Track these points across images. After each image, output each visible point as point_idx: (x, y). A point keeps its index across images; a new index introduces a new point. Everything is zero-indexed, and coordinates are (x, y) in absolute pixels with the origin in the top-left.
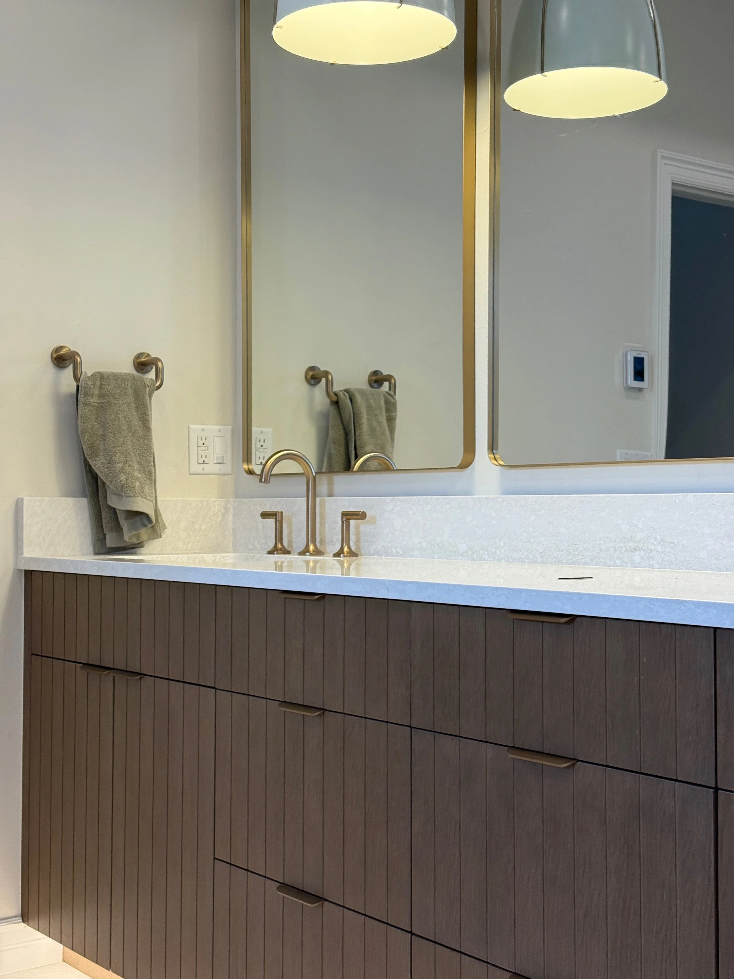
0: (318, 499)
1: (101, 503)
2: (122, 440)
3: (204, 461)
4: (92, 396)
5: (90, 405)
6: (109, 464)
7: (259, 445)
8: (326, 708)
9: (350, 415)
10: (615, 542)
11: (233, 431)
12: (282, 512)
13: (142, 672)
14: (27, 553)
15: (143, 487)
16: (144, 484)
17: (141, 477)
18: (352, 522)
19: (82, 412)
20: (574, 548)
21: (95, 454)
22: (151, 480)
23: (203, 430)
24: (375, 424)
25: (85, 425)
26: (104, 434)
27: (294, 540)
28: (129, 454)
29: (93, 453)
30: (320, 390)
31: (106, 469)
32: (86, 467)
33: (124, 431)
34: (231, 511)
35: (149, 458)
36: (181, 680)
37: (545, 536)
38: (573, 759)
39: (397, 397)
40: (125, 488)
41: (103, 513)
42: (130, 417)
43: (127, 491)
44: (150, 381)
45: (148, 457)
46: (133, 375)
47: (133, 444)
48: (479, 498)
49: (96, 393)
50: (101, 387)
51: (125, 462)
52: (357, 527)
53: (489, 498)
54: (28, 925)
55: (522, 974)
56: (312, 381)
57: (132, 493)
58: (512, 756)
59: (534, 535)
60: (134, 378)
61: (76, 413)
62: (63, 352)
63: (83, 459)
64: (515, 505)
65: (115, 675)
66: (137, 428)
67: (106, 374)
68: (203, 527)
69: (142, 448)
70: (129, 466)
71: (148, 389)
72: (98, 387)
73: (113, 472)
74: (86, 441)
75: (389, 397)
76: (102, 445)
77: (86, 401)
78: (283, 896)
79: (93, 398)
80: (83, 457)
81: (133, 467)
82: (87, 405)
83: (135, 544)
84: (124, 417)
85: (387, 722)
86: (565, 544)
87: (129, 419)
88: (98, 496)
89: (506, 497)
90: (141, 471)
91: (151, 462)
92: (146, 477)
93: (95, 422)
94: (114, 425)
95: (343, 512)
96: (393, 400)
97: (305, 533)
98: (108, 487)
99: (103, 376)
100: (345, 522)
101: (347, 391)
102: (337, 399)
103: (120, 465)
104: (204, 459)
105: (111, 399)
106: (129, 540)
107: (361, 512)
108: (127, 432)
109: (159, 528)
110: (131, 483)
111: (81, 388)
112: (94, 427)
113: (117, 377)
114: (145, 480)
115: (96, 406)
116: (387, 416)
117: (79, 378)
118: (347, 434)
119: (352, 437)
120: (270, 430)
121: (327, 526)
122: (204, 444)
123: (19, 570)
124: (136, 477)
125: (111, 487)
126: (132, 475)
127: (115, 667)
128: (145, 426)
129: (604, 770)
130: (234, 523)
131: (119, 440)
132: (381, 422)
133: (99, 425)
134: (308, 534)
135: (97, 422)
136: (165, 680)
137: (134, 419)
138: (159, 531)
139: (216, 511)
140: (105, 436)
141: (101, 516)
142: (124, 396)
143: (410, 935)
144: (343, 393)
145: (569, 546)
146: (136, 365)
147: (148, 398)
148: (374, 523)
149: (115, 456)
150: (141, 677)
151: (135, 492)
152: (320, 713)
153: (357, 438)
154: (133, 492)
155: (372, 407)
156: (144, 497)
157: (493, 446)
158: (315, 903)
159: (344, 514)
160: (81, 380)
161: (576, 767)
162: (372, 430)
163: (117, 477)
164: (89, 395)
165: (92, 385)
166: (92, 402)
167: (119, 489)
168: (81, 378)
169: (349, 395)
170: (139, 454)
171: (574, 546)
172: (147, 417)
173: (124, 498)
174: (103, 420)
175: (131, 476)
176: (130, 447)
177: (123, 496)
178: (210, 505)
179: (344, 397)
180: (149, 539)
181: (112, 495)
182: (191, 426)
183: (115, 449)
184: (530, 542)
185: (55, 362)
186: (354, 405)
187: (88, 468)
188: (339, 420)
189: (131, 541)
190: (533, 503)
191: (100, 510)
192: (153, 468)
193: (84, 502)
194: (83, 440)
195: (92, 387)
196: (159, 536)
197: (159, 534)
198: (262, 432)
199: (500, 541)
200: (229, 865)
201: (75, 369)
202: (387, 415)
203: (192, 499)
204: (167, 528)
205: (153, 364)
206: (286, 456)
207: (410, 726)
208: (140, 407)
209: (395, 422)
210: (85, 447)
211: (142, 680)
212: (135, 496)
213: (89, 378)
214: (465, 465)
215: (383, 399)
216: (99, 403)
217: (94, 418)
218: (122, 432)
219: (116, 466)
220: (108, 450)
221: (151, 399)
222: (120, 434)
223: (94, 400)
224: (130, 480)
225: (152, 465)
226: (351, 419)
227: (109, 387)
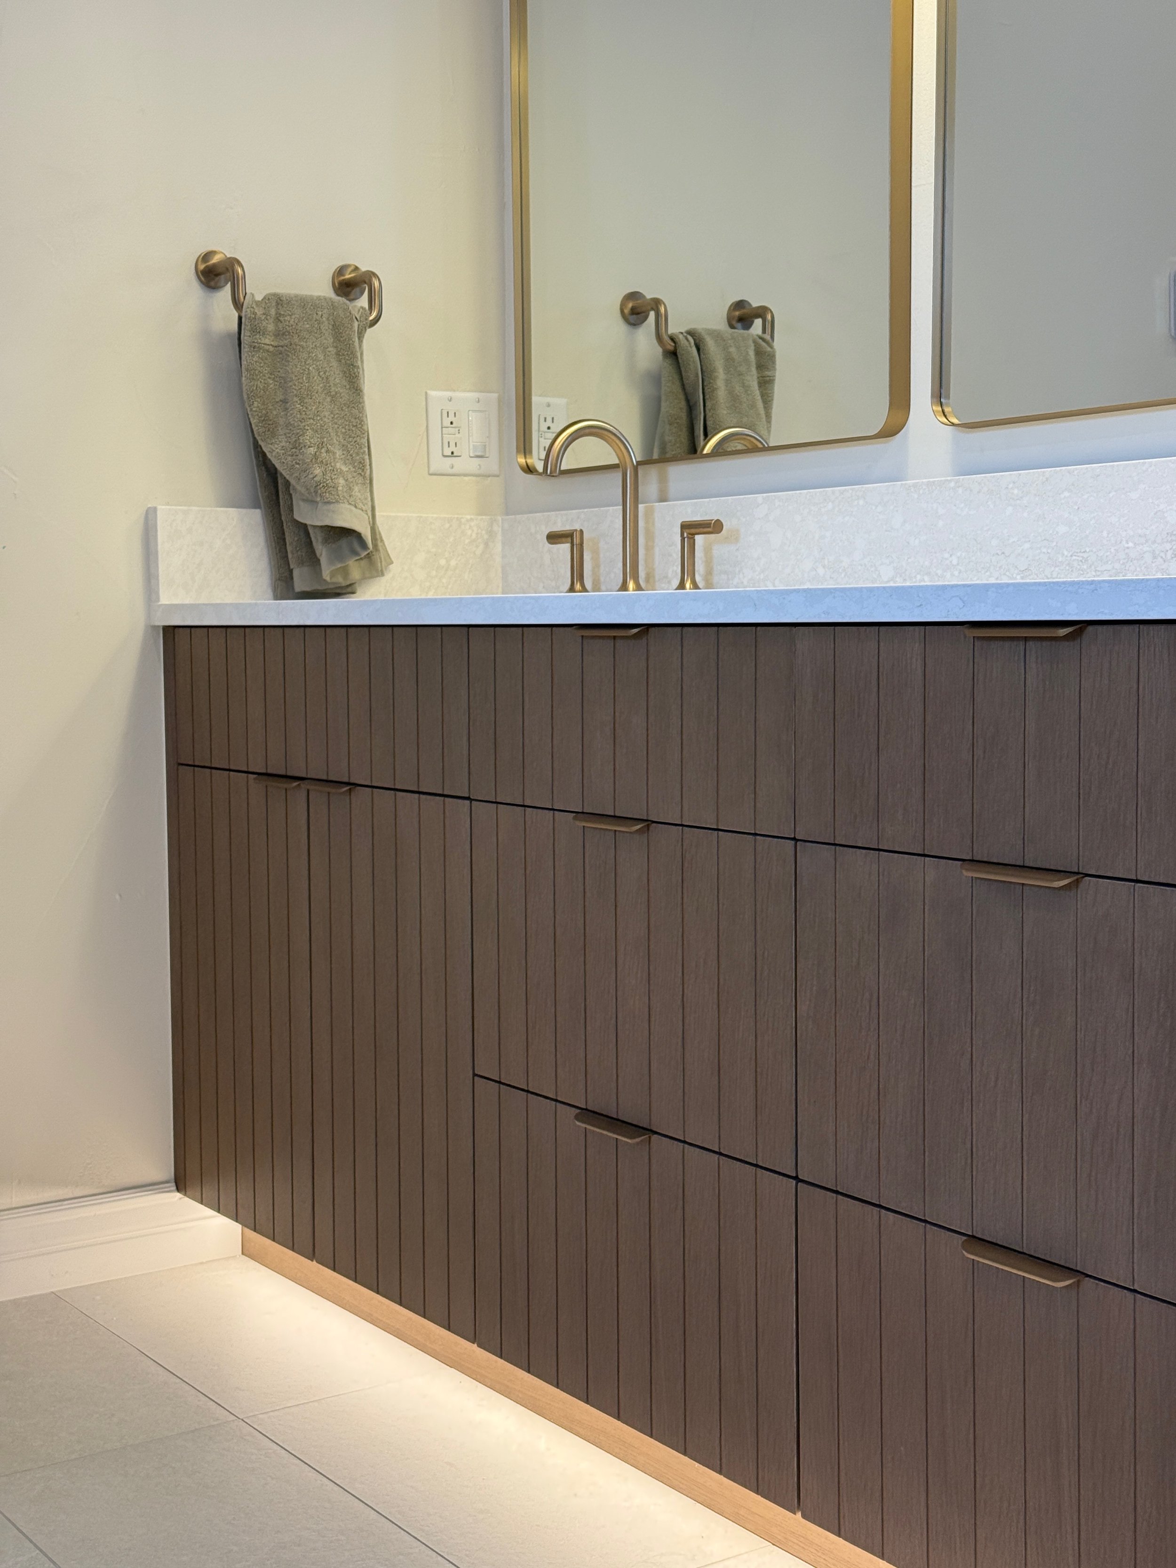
0: (641, 507)
1: (283, 518)
2: (314, 407)
3: (452, 453)
4: (264, 333)
5: (261, 349)
6: (294, 450)
7: (544, 427)
8: (651, 818)
9: (697, 374)
10: (1154, 542)
11: (500, 401)
12: (581, 531)
13: (352, 781)
14: (166, 598)
15: (350, 488)
16: (352, 482)
17: (348, 471)
18: (699, 539)
19: (249, 361)
20: (1081, 559)
21: (272, 433)
22: (364, 477)
23: (450, 401)
24: (738, 389)
25: (252, 383)
26: (285, 399)
27: (602, 579)
28: (327, 432)
29: (269, 430)
30: (645, 335)
31: (289, 458)
32: (257, 457)
33: (317, 393)
34: (499, 537)
35: (360, 440)
36: (416, 789)
37: (1029, 541)
38: (1078, 873)
39: (776, 344)
40: (320, 488)
41: (287, 534)
42: (328, 370)
43: (324, 494)
44: (359, 310)
45: (359, 438)
46: (331, 299)
47: (332, 416)
48: (915, 485)
49: (270, 329)
50: (277, 319)
51: (321, 446)
52: (708, 550)
53: (934, 482)
54: (185, 1195)
55: (985, 1238)
56: (632, 318)
57: (333, 497)
58: (970, 874)
59: (1011, 541)
60: (333, 306)
61: (239, 366)
62: (215, 259)
63: (252, 443)
64: (979, 492)
65: (308, 787)
66: (339, 389)
67: (286, 296)
68: (453, 563)
69: (347, 423)
70: (328, 451)
71: (356, 324)
72: (272, 320)
73: (300, 463)
74: (256, 411)
75: (763, 344)
76: (282, 417)
77: (254, 342)
78: (585, 1128)
79: (266, 338)
80: (251, 439)
81: (334, 453)
82: (256, 349)
83: (341, 588)
84: (318, 369)
85: (755, 834)
86: (1066, 553)
87: (325, 373)
88: (279, 506)
89: (963, 479)
90: (347, 461)
91: (363, 446)
92: (355, 472)
93: (269, 378)
94: (302, 383)
95: (684, 523)
96: (769, 349)
97: (620, 565)
98: (295, 489)
99: (281, 300)
100: (686, 539)
101: (691, 333)
102: (675, 347)
103: (312, 450)
104: (453, 448)
105: (296, 339)
106: (331, 579)
107: (713, 520)
108: (323, 395)
109: (379, 560)
110: (330, 481)
111: (246, 320)
112: (268, 386)
113: (304, 303)
114: (353, 477)
115: (270, 352)
116: (758, 378)
117: (241, 303)
118: (691, 408)
119: (700, 413)
120: (562, 401)
121: (657, 550)
122: (452, 423)
123: (155, 628)
124: (339, 470)
125: (298, 488)
126: (331, 466)
127: (309, 776)
128: (352, 386)
129: (1133, 888)
130: (504, 557)
131: (310, 408)
132: (749, 386)
133: (276, 383)
134: (625, 565)
135: (274, 378)
136: (388, 792)
137: (334, 373)
138: (379, 565)
139: (474, 536)
140: (287, 403)
141: (284, 540)
142: (316, 335)
143: (794, 1182)
144: (684, 336)
145: (1071, 556)
146: (337, 284)
147: (357, 339)
148: (737, 540)
149: (303, 435)
150: (350, 789)
151: (338, 496)
152: (642, 827)
153: (709, 414)
154: (334, 495)
155: (733, 360)
156: (353, 503)
157: (940, 393)
158: (634, 1138)
159: (685, 526)
160: (244, 307)
161: (1081, 885)
162: (734, 399)
163: (308, 472)
164: (259, 332)
165: (264, 314)
166: (264, 344)
167: (312, 490)
168: (244, 304)
169: (695, 340)
170: (344, 433)
171: (1081, 554)
172: (356, 370)
173: (320, 504)
174: (283, 375)
175: (330, 468)
176: (329, 421)
177: (317, 503)
178: (463, 526)
179: (687, 343)
180: (364, 578)
181: (301, 503)
182: (429, 392)
183: (303, 424)
184: (1003, 553)
185: (203, 279)
186: (702, 355)
187: (261, 459)
188: (678, 383)
189: (334, 580)
190: (1011, 486)
191: (283, 530)
192: (367, 457)
193: (256, 516)
194: (251, 410)
195: (263, 318)
196: (380, 573)
197: (380, 569)
198: (549, 405)
199: (951, 556)
200: (497, 1084)
201: (234, 287)
202: (759, 375)
203: (435, 516)
204: (392, 563)
205: (365, 283)
206: (587, 431)
207: (794, 839)
208: (343, 355)
209: (773, 389)
210: (255, 421)
211: (352, 794)
212: (337, 502)
213: (258, 303)
214: (890, 431)
215: (753, 348)
216: (276, 347)
217: (269, 372)
218: (314, 395)
219: (305, 451)
220: (291, 425)
221: (362, 341)
222: (311, 398)
223: (267, 340)
224: (329, 475)
225: (364, 452)
226: (698, 379)
227: (291, 318)
